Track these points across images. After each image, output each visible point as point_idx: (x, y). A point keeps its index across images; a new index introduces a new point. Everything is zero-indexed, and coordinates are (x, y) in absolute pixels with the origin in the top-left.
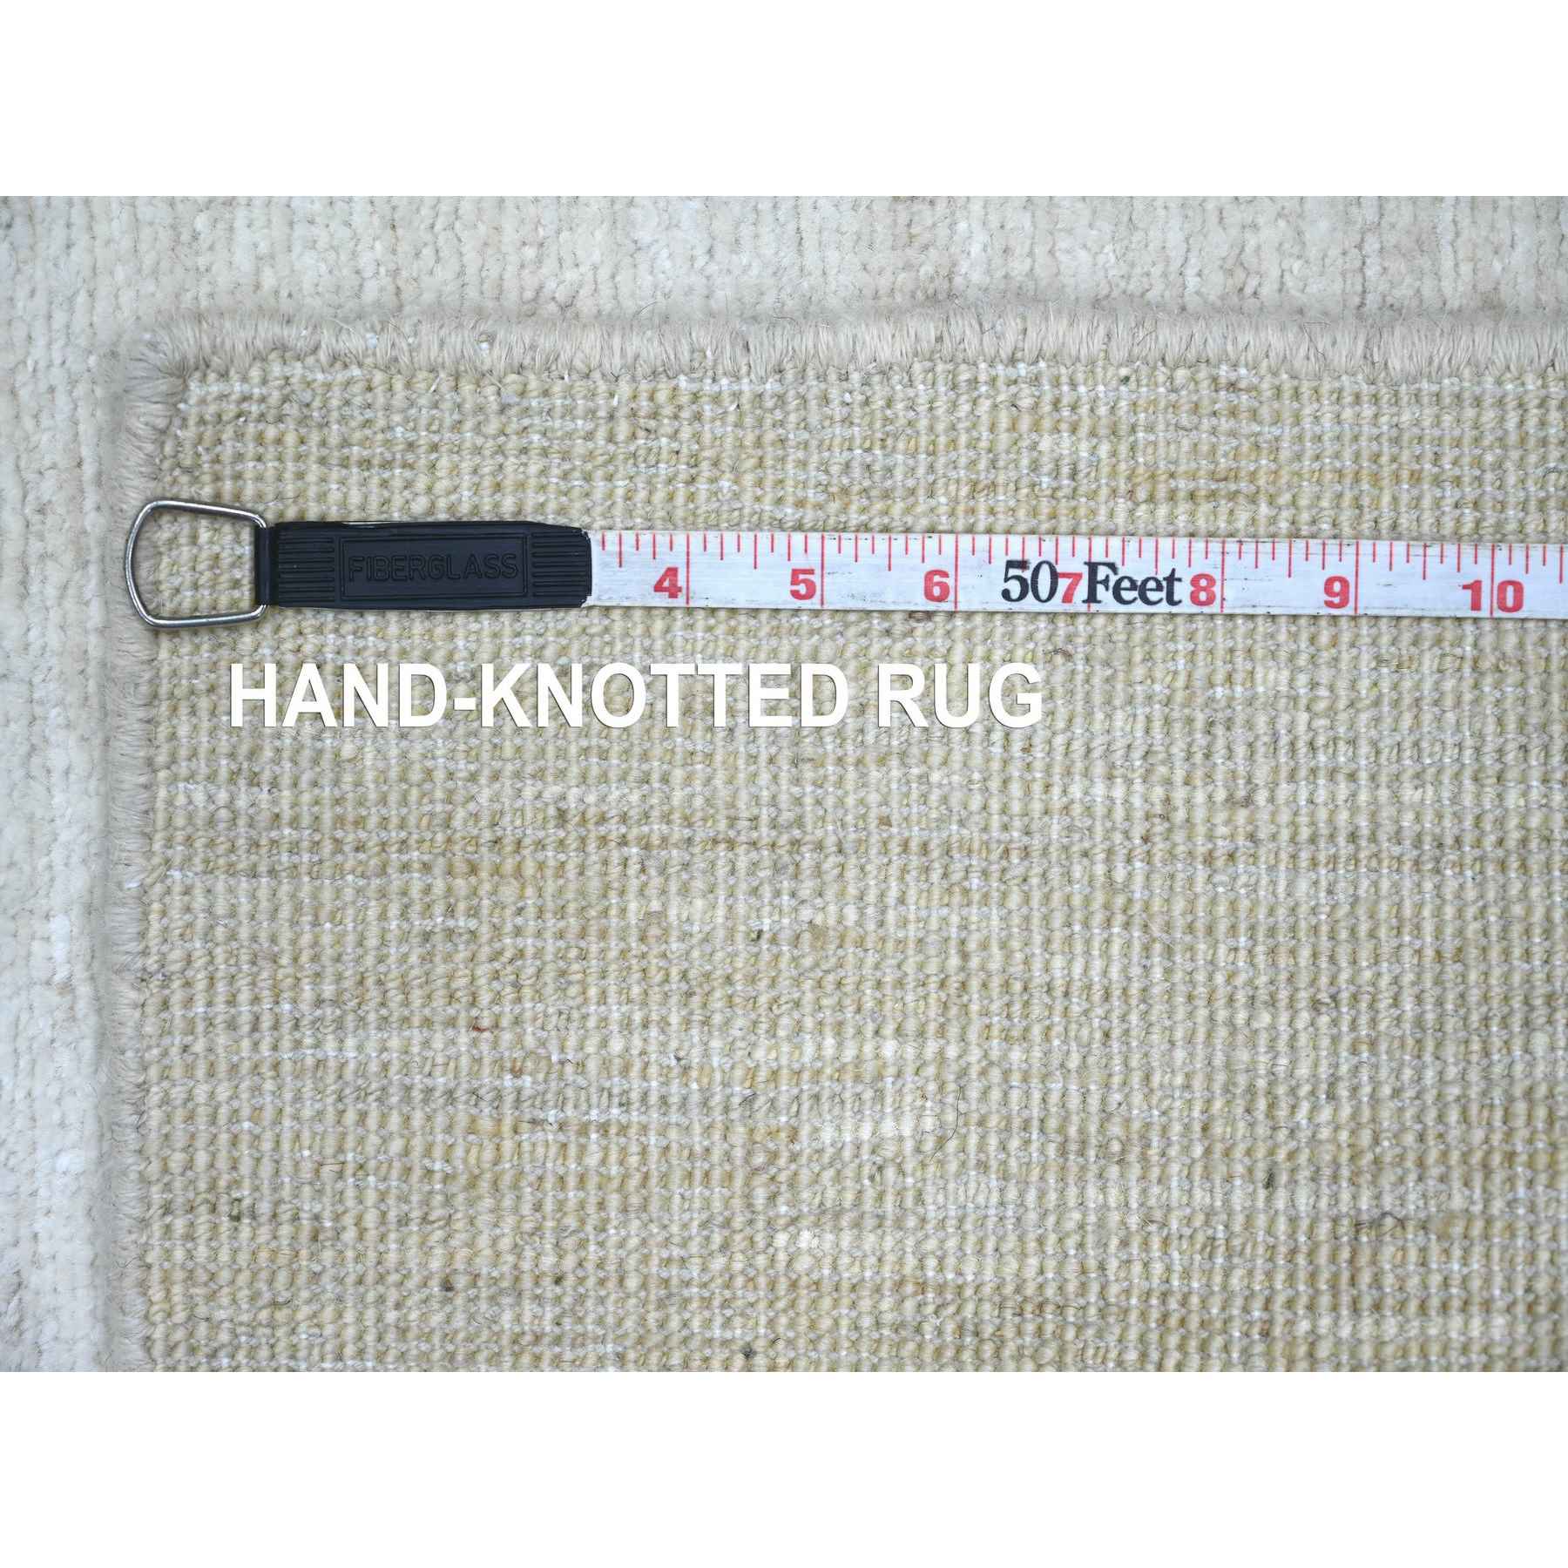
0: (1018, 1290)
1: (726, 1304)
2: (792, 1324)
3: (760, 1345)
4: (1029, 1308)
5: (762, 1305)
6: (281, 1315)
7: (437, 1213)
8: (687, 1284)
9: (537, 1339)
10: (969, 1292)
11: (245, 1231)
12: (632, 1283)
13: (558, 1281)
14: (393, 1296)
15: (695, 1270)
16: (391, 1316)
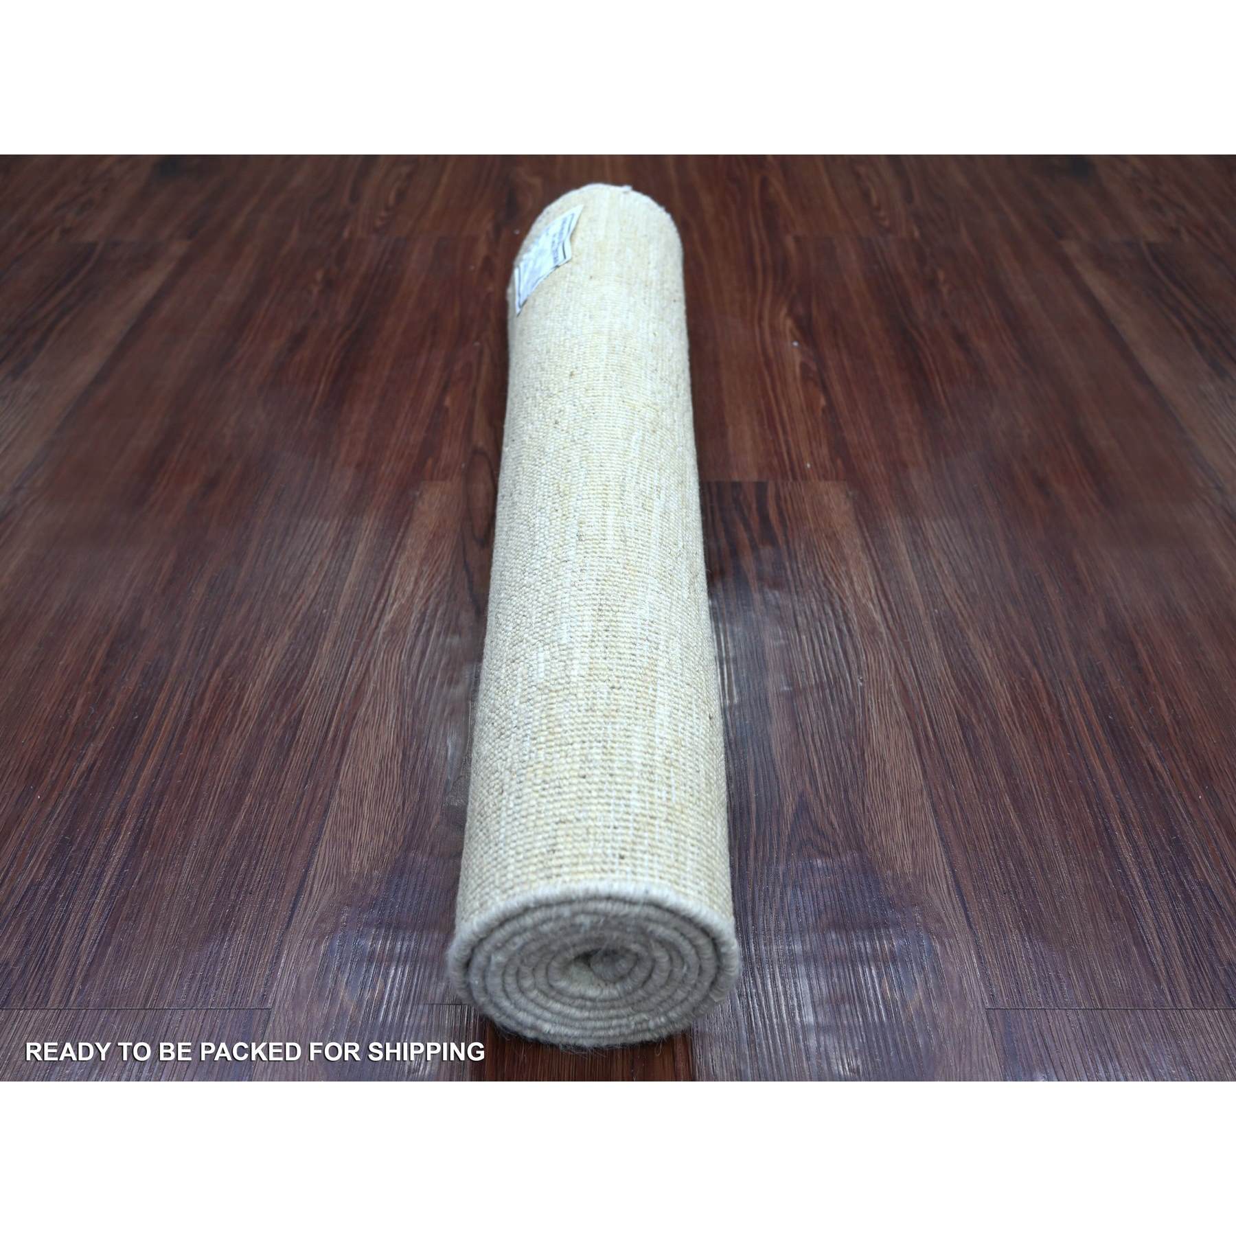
0: (594, 616)
1: (595, 693)
2: (603, 675)
3: (611, 685)
4: (600, 613)
5: (597, 684)
6: (591, 831)
7: (557, 783)
8: (587, 704)
9: (605, 747)
10: (594, 629)
11: (560, 847)
12: (586, 720)
13: (584, 742)
14: (587, 794)
15: (583, 702)
16: (594, 794)
